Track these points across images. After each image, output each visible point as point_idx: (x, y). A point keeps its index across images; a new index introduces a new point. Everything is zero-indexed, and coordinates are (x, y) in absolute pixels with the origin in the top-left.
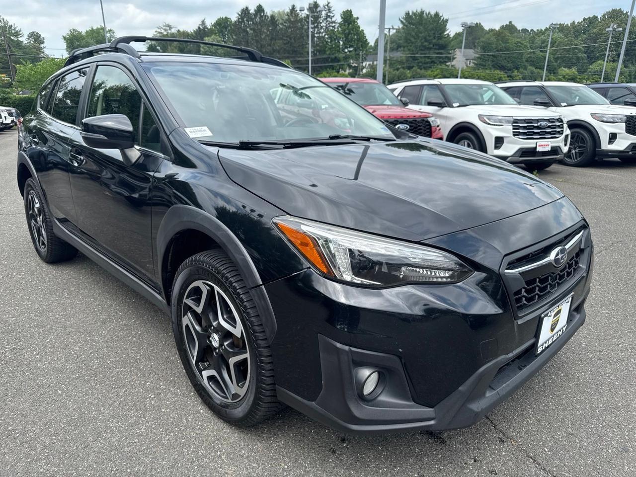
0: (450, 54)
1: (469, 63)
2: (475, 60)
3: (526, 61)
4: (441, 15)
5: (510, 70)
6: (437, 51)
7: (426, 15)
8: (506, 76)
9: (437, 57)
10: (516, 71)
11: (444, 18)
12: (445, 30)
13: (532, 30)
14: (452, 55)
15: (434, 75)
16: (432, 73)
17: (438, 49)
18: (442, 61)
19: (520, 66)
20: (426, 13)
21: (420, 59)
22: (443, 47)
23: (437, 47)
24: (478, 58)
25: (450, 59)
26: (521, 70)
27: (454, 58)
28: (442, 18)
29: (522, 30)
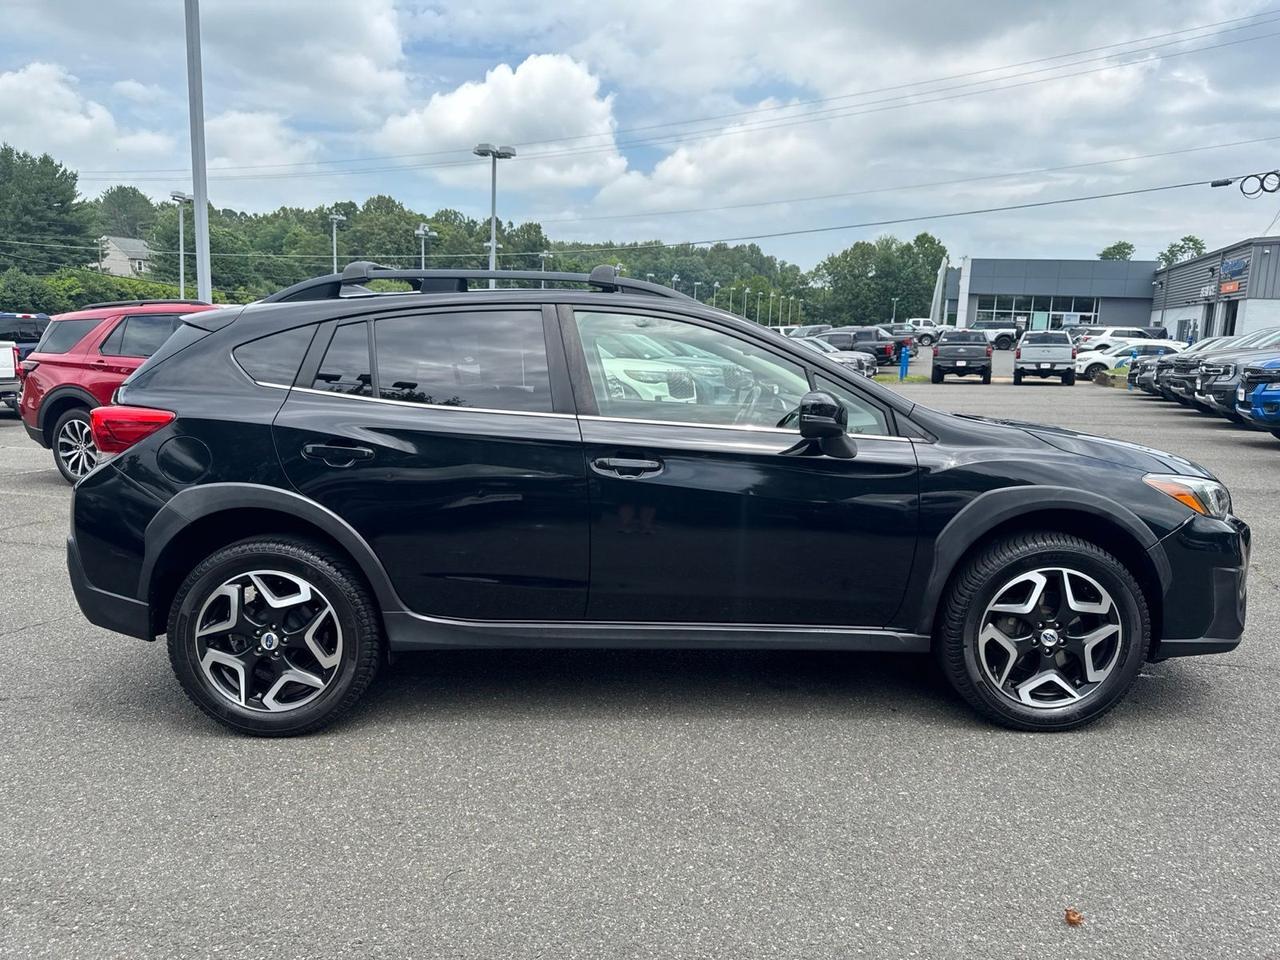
0: (97, 245)
1: (137, 266)
2: (153, 261)
3: (256, 270)
4: (57, 162)
5: (229, 286)
6: (62, 238)
7: (19, 158)
8: (223, 294)
9: (63, 250)
10: (242, 288)
11: (65, 171)
12: (73, 196)
13: (243, 213)
14: (100, 249)
15: (66, 286)
16: (60, 282)
17: (62, 233)
18: (79, 259)
19: (246, 279)
20: (18, 154)
21: (21, 250)
22: (75, 229)
23: (61, 229)
24: (159, 258)
25: (96, 257)
26: (252, 286)
27: (104, 256)
28: (62, 169)
29: (224, 210)
